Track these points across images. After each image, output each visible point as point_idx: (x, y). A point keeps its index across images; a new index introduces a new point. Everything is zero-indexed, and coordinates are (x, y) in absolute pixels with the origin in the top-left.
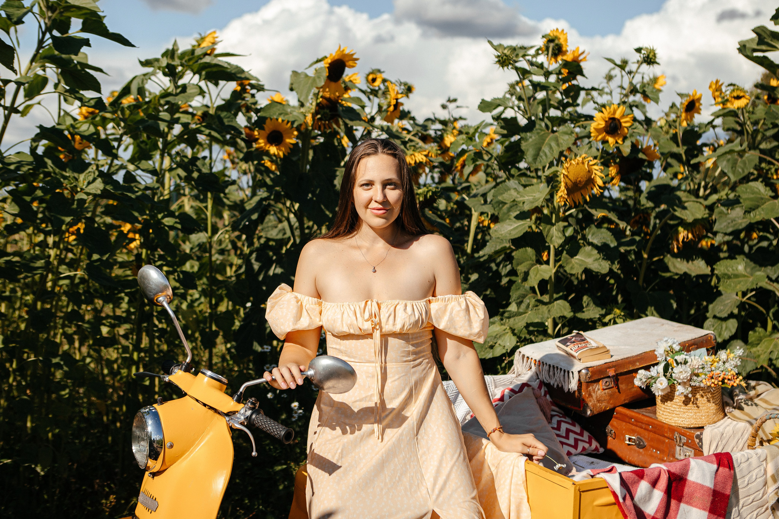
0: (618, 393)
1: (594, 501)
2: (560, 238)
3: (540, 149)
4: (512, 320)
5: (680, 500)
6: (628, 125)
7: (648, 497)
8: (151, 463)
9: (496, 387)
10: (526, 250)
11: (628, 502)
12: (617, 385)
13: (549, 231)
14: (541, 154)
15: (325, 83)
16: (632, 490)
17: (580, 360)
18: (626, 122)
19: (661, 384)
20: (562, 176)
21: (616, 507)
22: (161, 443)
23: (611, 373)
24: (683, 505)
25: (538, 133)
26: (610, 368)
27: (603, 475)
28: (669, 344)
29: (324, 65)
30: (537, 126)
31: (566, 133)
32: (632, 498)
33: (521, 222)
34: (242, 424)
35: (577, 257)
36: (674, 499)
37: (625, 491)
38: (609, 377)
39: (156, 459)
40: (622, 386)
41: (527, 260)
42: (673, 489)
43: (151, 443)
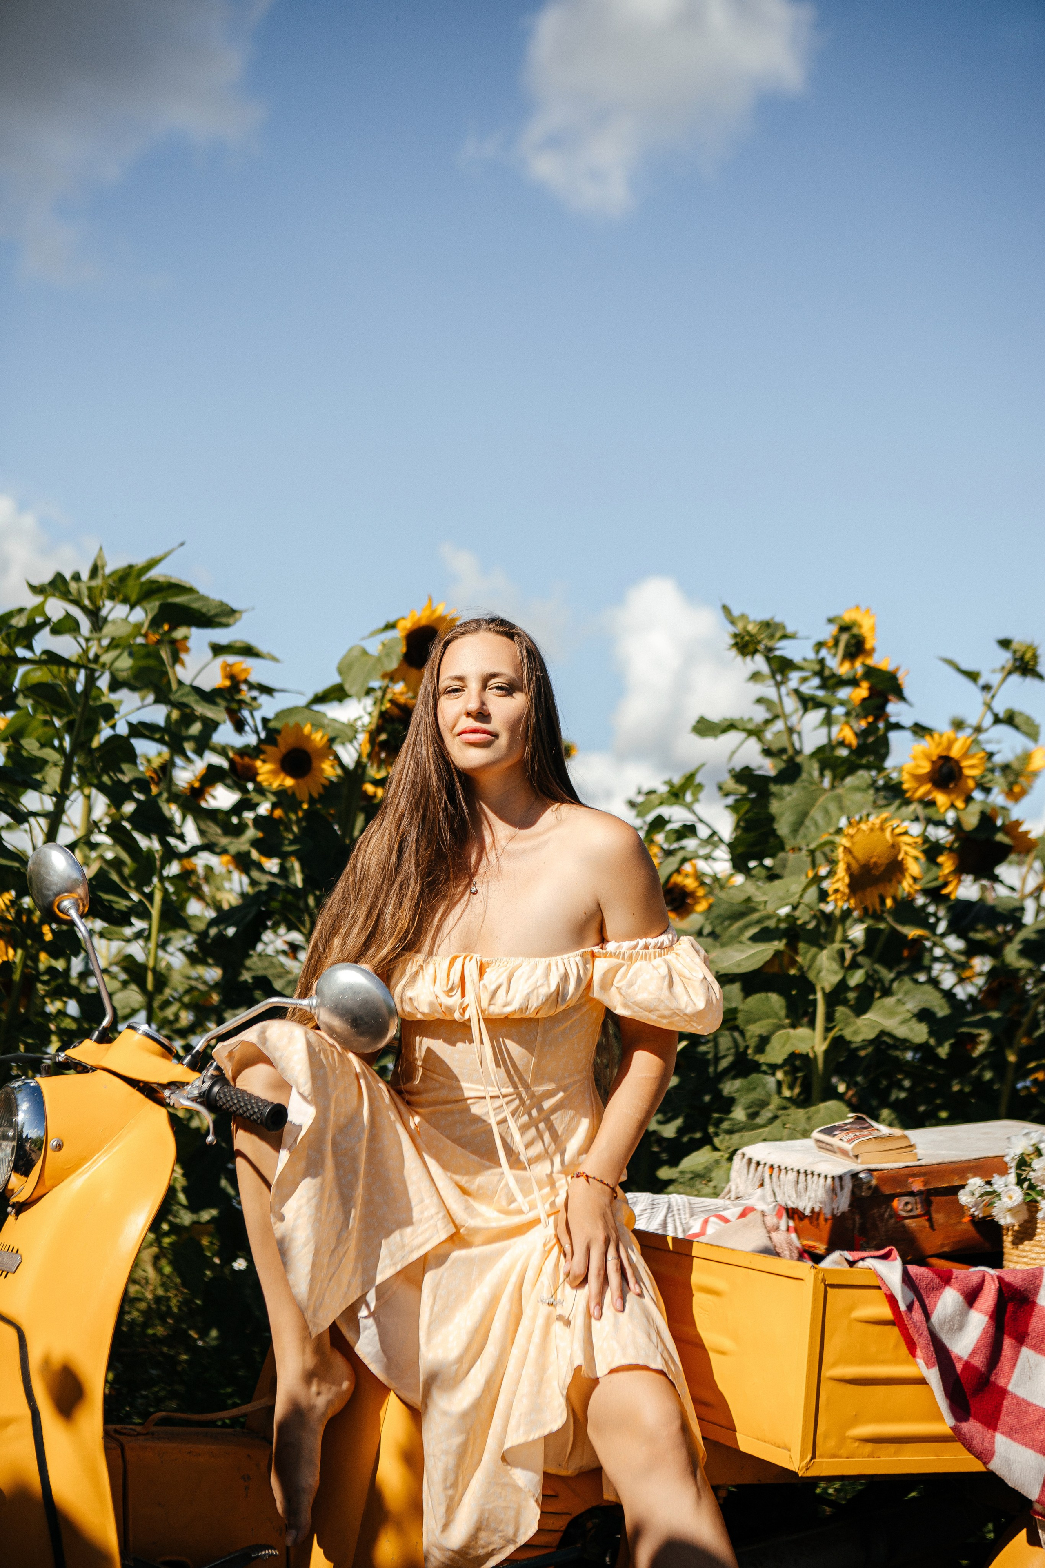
0: (929, 1230)
1: (852, 1309)
2: (836, 973)
3: (804, 815)
4: (736, 1136)
5: (1021, 1339)
6: (975, 772)
7: (960, 1325)
8: (16, 1181)
9: (692, 1215)
10: (768, 998)
11: (917, 1314)
12: (927, 1213)
13: (814, 959)
14: (808, 822)
15: (400, 665)
16: (927, 1301)
17: (857, 1157)
18: (972, 767)
19: (1011, 1198)
20: (841, 849)
21: (895, 1331)
22: (40, 1144)
23: (917, 1186)
24: (1025, 1352)
25: (804, 788)
26: (914, 1175)
27: (870, 1263)
28: (1033, 1142)
29: (399, 634)
30: (804, 776)
31: (857, 789)
32: (927, 1316)
33: (761, 947)
34: (194, 1100)
35: (868, 1016)
36: (1010, 1336)
37: (911, 1295)
38: (911, 1194)
39: (26, 1173)
40: (939, 1217)
41: (769, 1016)
42: (1008, 1316)
43: (21, 1140)
